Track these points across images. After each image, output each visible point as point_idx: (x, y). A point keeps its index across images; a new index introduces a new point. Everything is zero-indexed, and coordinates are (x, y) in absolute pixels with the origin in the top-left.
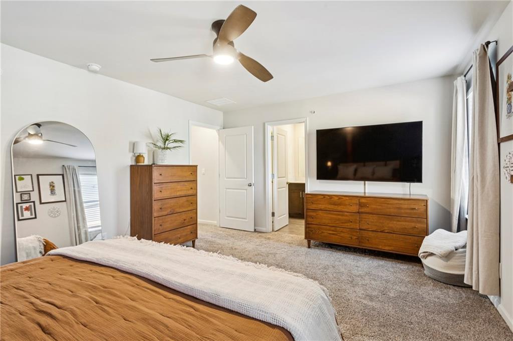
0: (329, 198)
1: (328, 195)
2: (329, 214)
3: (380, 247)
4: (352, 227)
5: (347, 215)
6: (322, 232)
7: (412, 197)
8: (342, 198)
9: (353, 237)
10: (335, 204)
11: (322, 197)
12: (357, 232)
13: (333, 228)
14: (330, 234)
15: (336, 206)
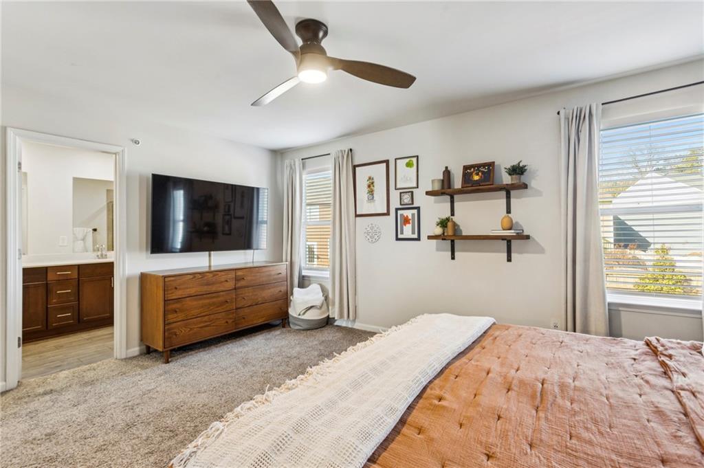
0: (200, 277)
1: (200, 273)
2: (201, 299)
3: (255, 322)
4: (228, 309)
5: (223, 296)
6: (191, 329)
7: (255, 265)
8: (218, 275)
9: (228, 321)
10: (208, 284)
11: (191, 277)
12: (233, 313)
13: (206, 318)
14: (201, 327)
15: (210, 287)
